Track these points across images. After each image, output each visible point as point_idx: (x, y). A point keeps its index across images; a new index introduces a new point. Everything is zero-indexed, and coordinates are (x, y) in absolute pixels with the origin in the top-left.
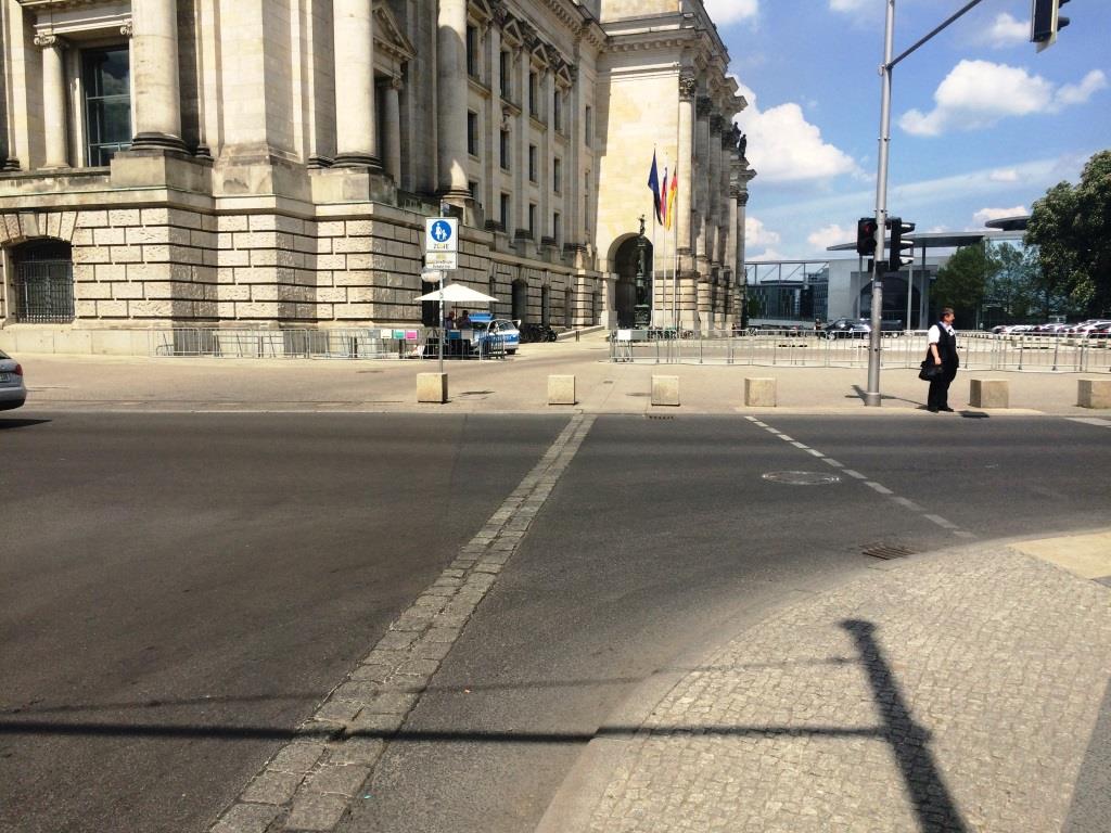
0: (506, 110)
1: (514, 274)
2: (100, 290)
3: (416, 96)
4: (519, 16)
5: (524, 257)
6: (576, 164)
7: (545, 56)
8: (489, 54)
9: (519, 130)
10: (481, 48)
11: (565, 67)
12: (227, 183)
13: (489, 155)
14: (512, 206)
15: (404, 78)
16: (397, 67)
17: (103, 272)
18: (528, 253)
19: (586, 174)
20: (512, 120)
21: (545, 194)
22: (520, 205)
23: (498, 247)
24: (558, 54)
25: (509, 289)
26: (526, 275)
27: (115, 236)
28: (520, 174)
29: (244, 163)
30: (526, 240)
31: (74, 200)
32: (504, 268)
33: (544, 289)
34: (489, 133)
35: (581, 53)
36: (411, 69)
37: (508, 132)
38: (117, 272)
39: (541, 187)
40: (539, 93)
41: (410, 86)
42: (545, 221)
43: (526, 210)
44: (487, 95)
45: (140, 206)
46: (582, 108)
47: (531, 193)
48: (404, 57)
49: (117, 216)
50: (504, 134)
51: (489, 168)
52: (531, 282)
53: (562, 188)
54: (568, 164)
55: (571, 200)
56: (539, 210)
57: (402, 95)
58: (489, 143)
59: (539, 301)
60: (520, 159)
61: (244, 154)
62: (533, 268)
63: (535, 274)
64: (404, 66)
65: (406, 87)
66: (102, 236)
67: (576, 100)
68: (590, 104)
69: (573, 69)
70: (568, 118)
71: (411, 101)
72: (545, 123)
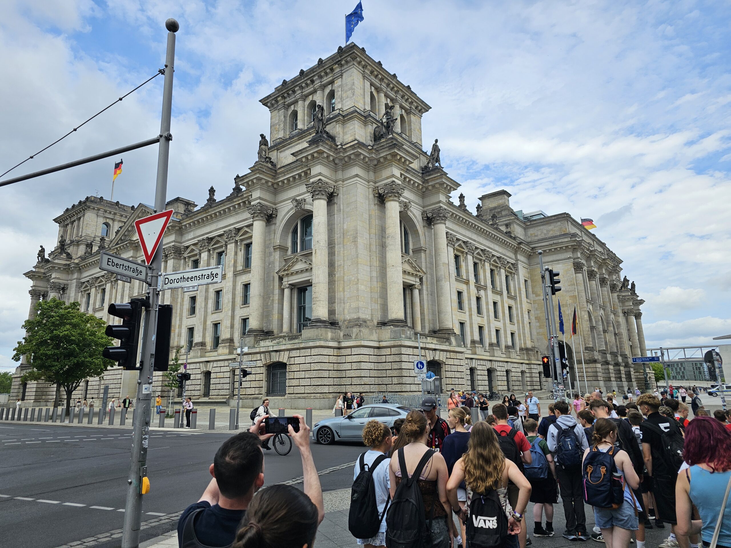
0: (479, 288)
1: (489, 365)
2: (295, 382)
3: (427, 290)
4: (482, 247)
5: (494, 356)
6: (521, 308)
7: (498, 262)
8: (467, 266)
9: (486, 296)
10: (463, 264)
11: (510, 265)
12: (344, 335)
13: (470, 310)
14: (486, 331)
15: (421, 284)
16: (418, 280)
17: (297, 375)
18: (496, 355)
19: (528, 312)
20: (482, 293)
21: (505, 324)
22: (490, 331)
23: (477, 352)
24: (506, 260)
25: (486, 373)
26: (495, 365)
27: (302, 360)
28: (488, 316)
29: (350, 328)
30: (494, 348)
31: (288, 347)
32: (482, 362)
33: (507, 372)
34: (469, 300)
35: (518, 258)
36: (424, 280)
37: (481, 298)
38: (302, 375)
39: (502, 321)
40: (497, 278)
41: (424, 287)
42: (506, 337)
43: (494, 333)
44: (467, 283)
45: (311, 348)
46: (522, 282)
47: (495, 324)
48: (420, 276)
49: (303, 352)
50: (478, 299)
51: (471, 315)
52: (499, 369)
53: (515, 320)
54: (517, 309)
55: (521, 325)
56: (502, 332)
57: (420, 291)
58: (470, 304)
59: (505, 378)
60: (488, 310)
61: (351, 323)
62: (498, 361)
63: (501, 364)
64: (421, 279)
65: (422, 287)
66: (297, 360)
67: (519, 278)
68: (526, 279)
69: (515, 266)
70: (515, 287)
71: (425, 292)
72: (501, 291)
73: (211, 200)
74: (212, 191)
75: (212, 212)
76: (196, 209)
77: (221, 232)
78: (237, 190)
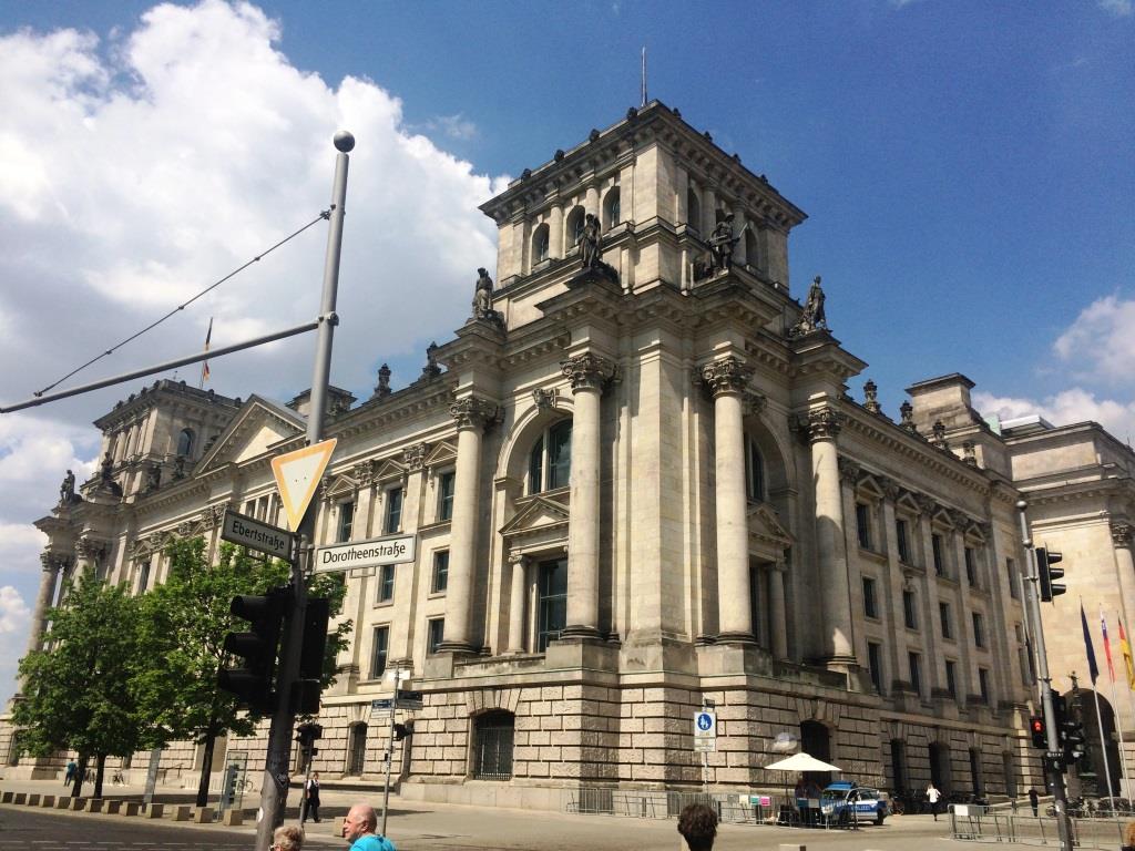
0: (908, 573)
1: (931, 736)
2: (531, 753)
3: (800, 575)
4: (915, 489)
5: (942, 718)
6: (1002, 618)
7: (949, 519)
8: (883, 526)
9: (925, 589)
10: (875, 523)
11: (975, 526)
12: (630, 661)
13: (891, 617)
14: (925, 664)
15: (788, 561)
16: (781, 553)
17: (536, 738)
18: (947, 714)
19: (1017, 627)
20: (915, 582)
21: (965, 652)
22: (933, 664)
23: (907, 707)
24: (965, 516)
25: (926, 752)
26: (946, 738)
27: (544, 708)
28: (930, 632)
29: (643, 645)
30: (944, 699)
31: (519, 680)
32: (918, 730)
33: (973, 752)
34: (889, 596)
35: (993, 510)
36: (794, 552)
37: (913, 593)
38: (543, 738)
39: (959, 644)
40: (947, 554)
41: (794, 567)
42: (968, 678)
43: (941, 669)
44: (884, 560)
45: (563, 684)
46: (1002, 562)
47: (945, 649)
48: (785, 544)
49: (549, 692)
50: (908, 596)
51: (892, 629)
52: (955, 745)
53: (988, 643)
54: (992, 619)
55: (1001, 654)
56: (959, 668)
57: (786, 576)
58: (890, 606)
59: (968, 766)
60: (928, 618)
61: (643, 638)
62: (955, 729)
63: (958, 735)
64: (787, 552)
65: (790, 568)
66: (537, 708)
67: (994, 555)
68: (1011, 557)
69: (986, 528)
70: (985, 573)
71: (795, 579)
72: (957, 580)
73: (383, 390)
74: (385, 372)
75: (382, 411)
76: (353, 406)
77: (397, 450)
78: (432, 371)
